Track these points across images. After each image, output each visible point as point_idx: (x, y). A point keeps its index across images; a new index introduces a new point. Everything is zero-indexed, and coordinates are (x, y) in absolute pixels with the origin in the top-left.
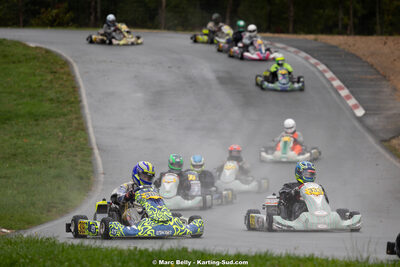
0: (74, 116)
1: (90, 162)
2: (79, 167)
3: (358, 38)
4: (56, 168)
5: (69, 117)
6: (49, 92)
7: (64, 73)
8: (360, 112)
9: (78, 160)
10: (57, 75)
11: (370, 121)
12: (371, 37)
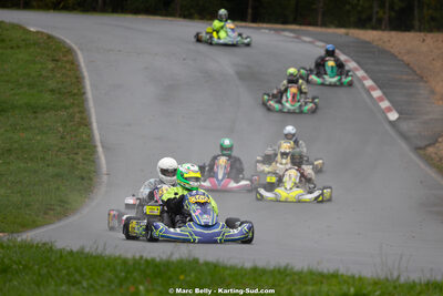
0: (76, 110)
1: (94, 162)
2: (80, 166)
3: (393, 33)
4: (54, 166)
5: (71, 110)
6: (50, 82)
7: (67, 62)
8: (393, 116)
9: (79, 158)
10: (59, 64)
11: (404, 126)
12: (407, 33)
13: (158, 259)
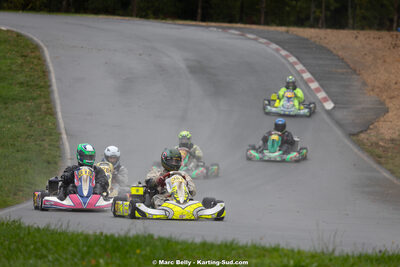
0: (43, 100)
1: (58, 147)
2: (47, 152)
3: (329, 31)
4: (23, 151)
5: (37, 101)
6: (19, 76)
7: (35, 57)
8: (329, 105)
9: (45, 144)
10: (28, 59)
11: (339, 114)
12: (342, 31)
13: (116, 235)
